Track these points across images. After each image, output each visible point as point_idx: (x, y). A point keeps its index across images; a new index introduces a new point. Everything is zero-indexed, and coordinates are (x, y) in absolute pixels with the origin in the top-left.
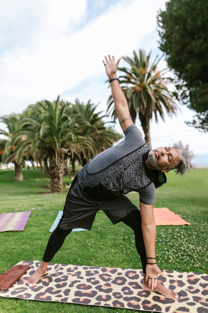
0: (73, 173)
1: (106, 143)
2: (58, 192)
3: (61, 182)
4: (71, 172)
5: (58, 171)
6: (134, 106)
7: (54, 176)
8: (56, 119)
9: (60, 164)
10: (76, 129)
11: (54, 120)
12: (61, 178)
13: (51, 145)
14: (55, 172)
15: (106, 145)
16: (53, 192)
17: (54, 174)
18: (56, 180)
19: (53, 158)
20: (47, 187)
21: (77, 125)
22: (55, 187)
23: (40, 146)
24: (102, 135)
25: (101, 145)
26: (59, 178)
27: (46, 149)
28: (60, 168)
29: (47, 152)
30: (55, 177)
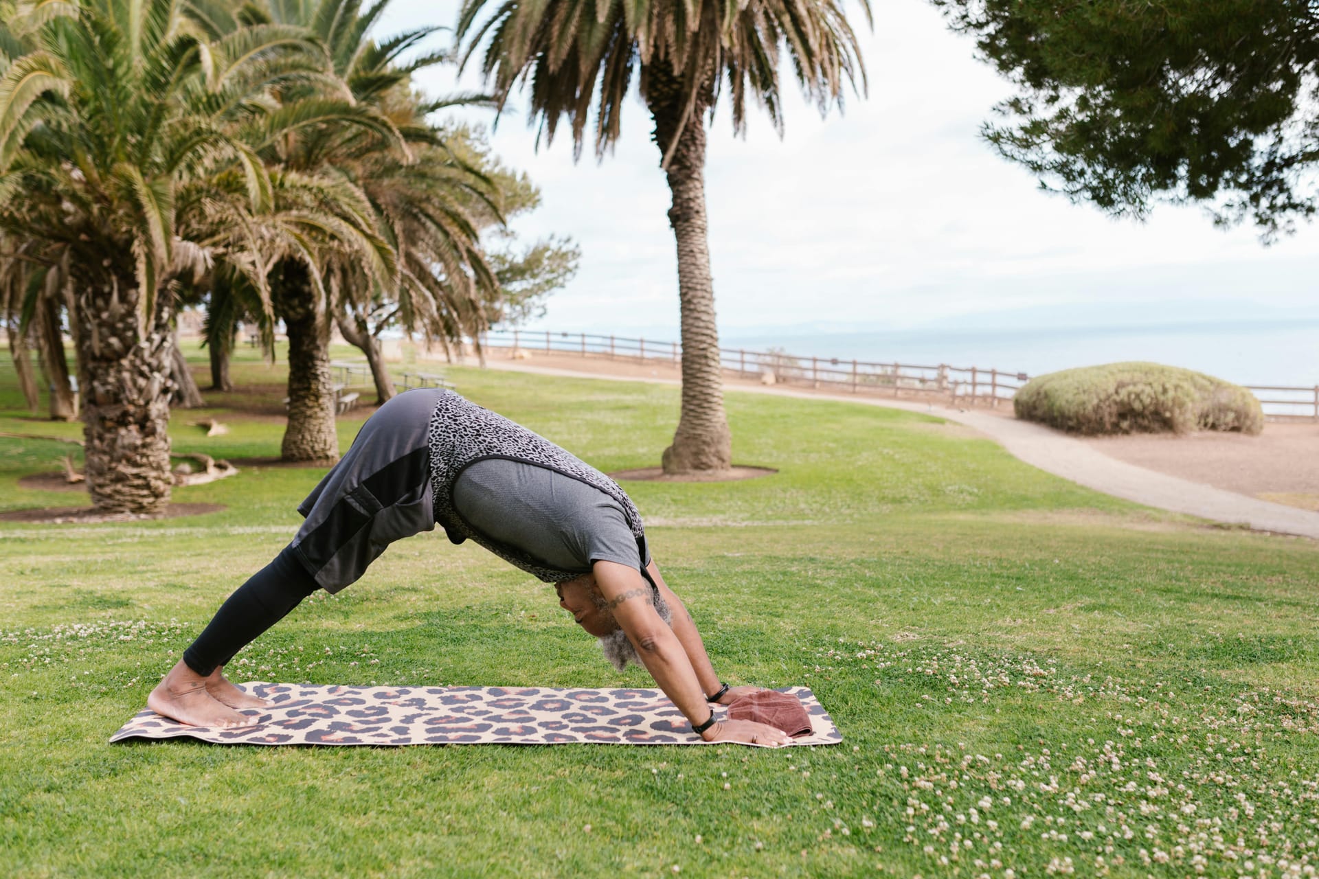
0: (216, 397)
1: (440, 226)
2: (139, 509)
3: (161, 453)
4: (204, 390)
5: (142, 382)
6: (631, 15)
7: (113, 413)
8: (128, 44)
9: (156, 338)
10: (261, 123)
11: (119, 51)
12: (160, 426)
13: (95, 208)
14: (121, 382)
15: (440, 236)
16: (105, 507)
17: (116, 398)
18: (131, 435)
19: (107, 298)
20: (58, 478)
21: (266, 99)
22: (121, 479)
23: (24, 213)
24: (419, 173)
25: (412, 239)
26: (145, 424)
27: (62, 234)
28: (154, 362)
29: (66, 258)
30: (122, 421)
